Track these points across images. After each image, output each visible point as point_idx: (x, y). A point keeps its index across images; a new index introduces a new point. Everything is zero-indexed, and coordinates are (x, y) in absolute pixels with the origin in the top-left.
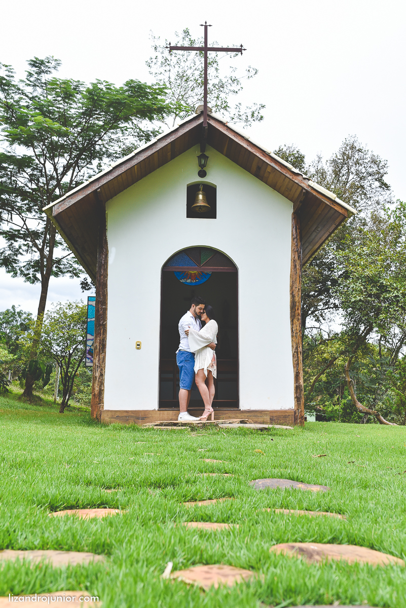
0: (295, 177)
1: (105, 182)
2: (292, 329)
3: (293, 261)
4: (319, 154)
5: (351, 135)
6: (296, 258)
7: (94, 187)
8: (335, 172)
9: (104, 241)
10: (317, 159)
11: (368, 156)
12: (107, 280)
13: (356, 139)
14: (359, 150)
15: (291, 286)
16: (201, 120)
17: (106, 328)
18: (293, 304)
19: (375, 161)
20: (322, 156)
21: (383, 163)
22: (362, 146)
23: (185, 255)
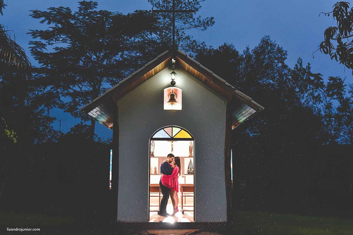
0: (227, 88)
5: (266, 36)
8: (256, 56)
10: (246, 50)
11: (276, 48)
13: (269, 38)
14: (271, 45)
16: (171, 54)
19: (280, 50)
20: (249, 48)
21: (284, 52)
22: (272, 42)
23: (164, 131)
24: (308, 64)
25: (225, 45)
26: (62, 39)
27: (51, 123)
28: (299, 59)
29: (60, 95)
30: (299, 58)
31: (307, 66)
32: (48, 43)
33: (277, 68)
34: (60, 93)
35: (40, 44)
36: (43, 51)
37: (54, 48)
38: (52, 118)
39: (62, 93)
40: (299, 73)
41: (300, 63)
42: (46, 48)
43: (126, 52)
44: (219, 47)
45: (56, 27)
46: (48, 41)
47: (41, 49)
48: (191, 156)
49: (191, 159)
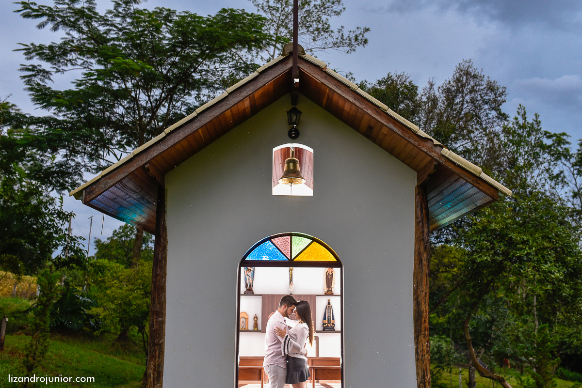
0: (422, 143)
1: (155, 155)
2: (417, 349)
3: (417, 253)
4: (431, 81)
5: (465, 60)
6: (422, 249)
7: (140, 162)
8: (447, 99)
9: (161, 228)
10: (428, 86)
12: (165, 281)
13: (470, 64)
14: (475, 77)
15: (414, 289)
16: (290, 64)
17: (164, 348)
18: (419, 314)
19: (491, 88)
20: (433, 83)
21: (501, 90)
22: (477, 72)
23: (272, 244)
24: (536, 115)
25: (389, 77)
26: (82, 61)
27: (65, 223)
28: (519, 107)
29: (83, 170)
30: (520, 105)
31: (535, 119)
32: (55, 70)
33: (487, 119)
34: (82, 165)
35: (41, 71)
36: (45, 84)
37: (74, 83)
38: (66, 213)
39: (85, 166)
40: (523, 132)
41: (522, 115)
42: (50, 79)
43: (205, 91)
44: (379, 81)
45: (67, 36)
46: (54, 66)
47: (43, 81)
48: (329, 293)
49: (329, 300)
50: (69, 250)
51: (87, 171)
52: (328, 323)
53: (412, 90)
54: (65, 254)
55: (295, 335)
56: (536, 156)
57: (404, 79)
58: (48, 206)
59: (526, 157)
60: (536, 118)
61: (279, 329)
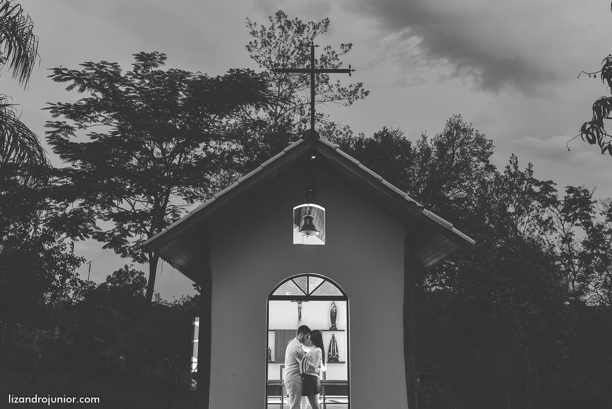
1: (208, 214)
4: (424, 134)
5: (455, 115)
8: (440, 150)
10: (422, 139)
11: (473, 136)
13: (460, 119)
14: (465, 130)
16: (309, 146)
19: (480, 140)
20: (426, 136)
21: (488, 143)
22: (466, 126)
23: (293, 283)
24: (530, 164)
25: (385, 131)
26: (103, 118)
27: (75, 268)
28: (511, 156)
29: (96, 217)
30: (513, 154)
32: (78, 126)
33: (477, 170)
34: (95, 213)
35: (65, 127)
36: (68, 139)
37: (89, 135)
38: (78, 258)
39: (98, 213)
40: (514, 181)
41: (514, 164)
42: (74, 135)
43: (213, 143)
44: (375, 134)
45: (92, 97)
46: (77, 123)
47: (66, 136)
48: (334, 328)
49: (333, 335)
50: (80, 294)
51: (100, 219)
52: (333, 355)
53: (406, 144)
54: (76, 298)
55: (311, 357)
56: (527, 203)
57: (399, 134)
58: (61, 252)
59: (517, 204)
60: (529, 167)
61: (298, 353)
